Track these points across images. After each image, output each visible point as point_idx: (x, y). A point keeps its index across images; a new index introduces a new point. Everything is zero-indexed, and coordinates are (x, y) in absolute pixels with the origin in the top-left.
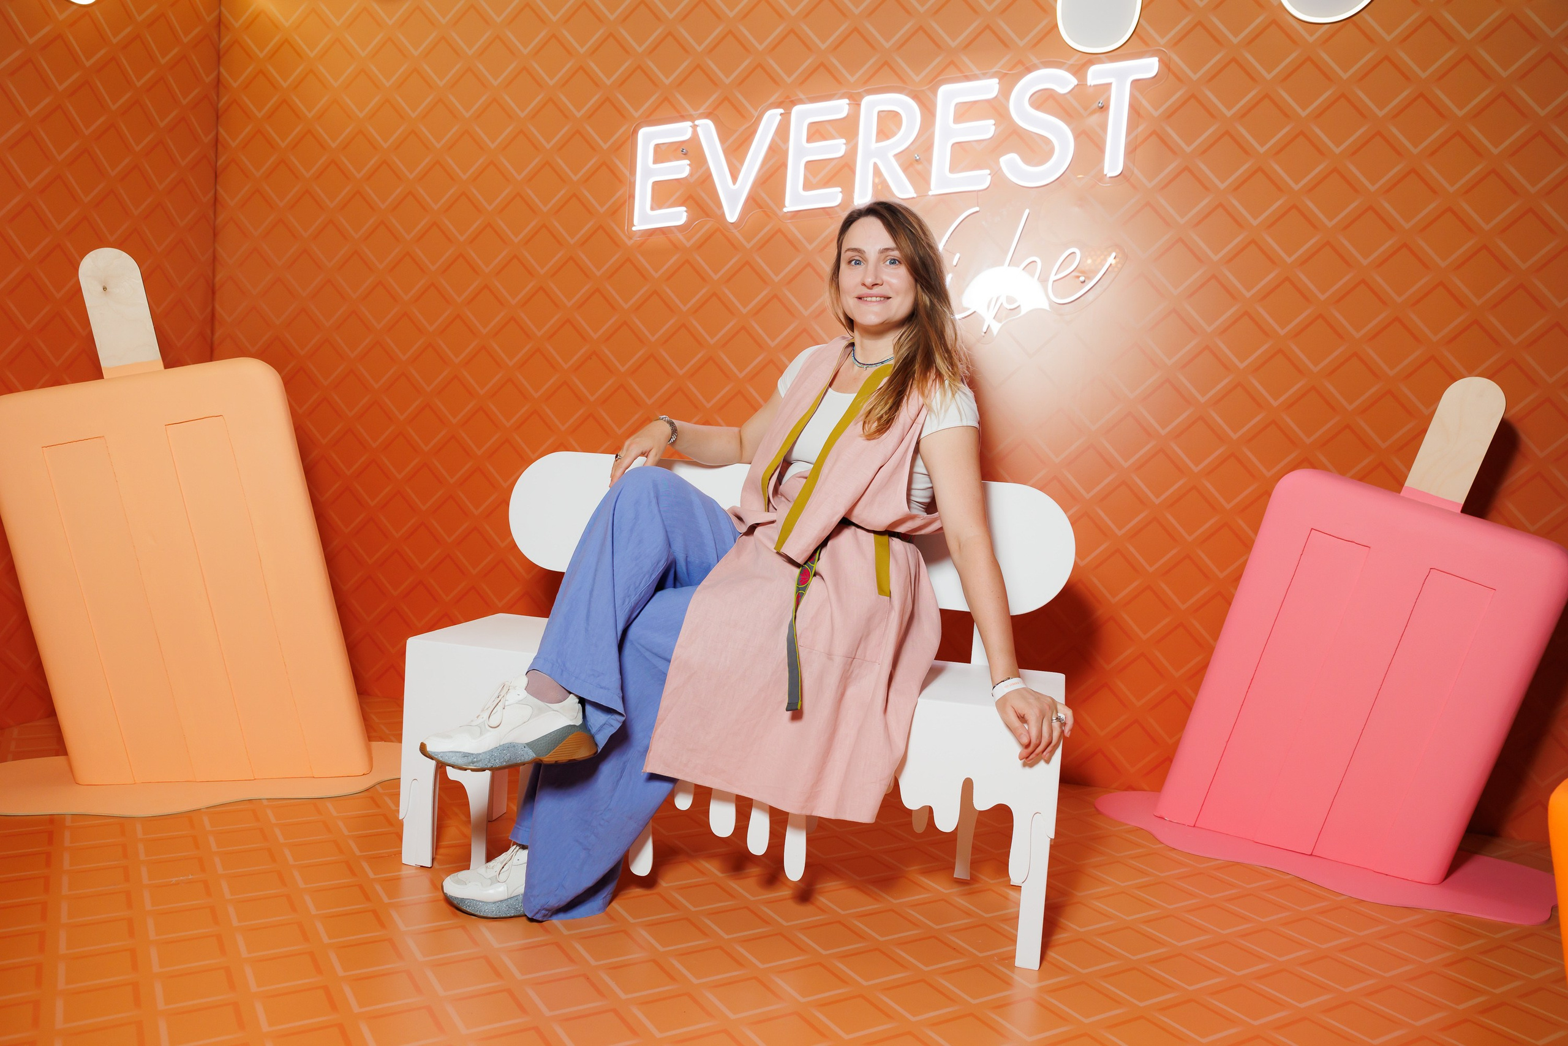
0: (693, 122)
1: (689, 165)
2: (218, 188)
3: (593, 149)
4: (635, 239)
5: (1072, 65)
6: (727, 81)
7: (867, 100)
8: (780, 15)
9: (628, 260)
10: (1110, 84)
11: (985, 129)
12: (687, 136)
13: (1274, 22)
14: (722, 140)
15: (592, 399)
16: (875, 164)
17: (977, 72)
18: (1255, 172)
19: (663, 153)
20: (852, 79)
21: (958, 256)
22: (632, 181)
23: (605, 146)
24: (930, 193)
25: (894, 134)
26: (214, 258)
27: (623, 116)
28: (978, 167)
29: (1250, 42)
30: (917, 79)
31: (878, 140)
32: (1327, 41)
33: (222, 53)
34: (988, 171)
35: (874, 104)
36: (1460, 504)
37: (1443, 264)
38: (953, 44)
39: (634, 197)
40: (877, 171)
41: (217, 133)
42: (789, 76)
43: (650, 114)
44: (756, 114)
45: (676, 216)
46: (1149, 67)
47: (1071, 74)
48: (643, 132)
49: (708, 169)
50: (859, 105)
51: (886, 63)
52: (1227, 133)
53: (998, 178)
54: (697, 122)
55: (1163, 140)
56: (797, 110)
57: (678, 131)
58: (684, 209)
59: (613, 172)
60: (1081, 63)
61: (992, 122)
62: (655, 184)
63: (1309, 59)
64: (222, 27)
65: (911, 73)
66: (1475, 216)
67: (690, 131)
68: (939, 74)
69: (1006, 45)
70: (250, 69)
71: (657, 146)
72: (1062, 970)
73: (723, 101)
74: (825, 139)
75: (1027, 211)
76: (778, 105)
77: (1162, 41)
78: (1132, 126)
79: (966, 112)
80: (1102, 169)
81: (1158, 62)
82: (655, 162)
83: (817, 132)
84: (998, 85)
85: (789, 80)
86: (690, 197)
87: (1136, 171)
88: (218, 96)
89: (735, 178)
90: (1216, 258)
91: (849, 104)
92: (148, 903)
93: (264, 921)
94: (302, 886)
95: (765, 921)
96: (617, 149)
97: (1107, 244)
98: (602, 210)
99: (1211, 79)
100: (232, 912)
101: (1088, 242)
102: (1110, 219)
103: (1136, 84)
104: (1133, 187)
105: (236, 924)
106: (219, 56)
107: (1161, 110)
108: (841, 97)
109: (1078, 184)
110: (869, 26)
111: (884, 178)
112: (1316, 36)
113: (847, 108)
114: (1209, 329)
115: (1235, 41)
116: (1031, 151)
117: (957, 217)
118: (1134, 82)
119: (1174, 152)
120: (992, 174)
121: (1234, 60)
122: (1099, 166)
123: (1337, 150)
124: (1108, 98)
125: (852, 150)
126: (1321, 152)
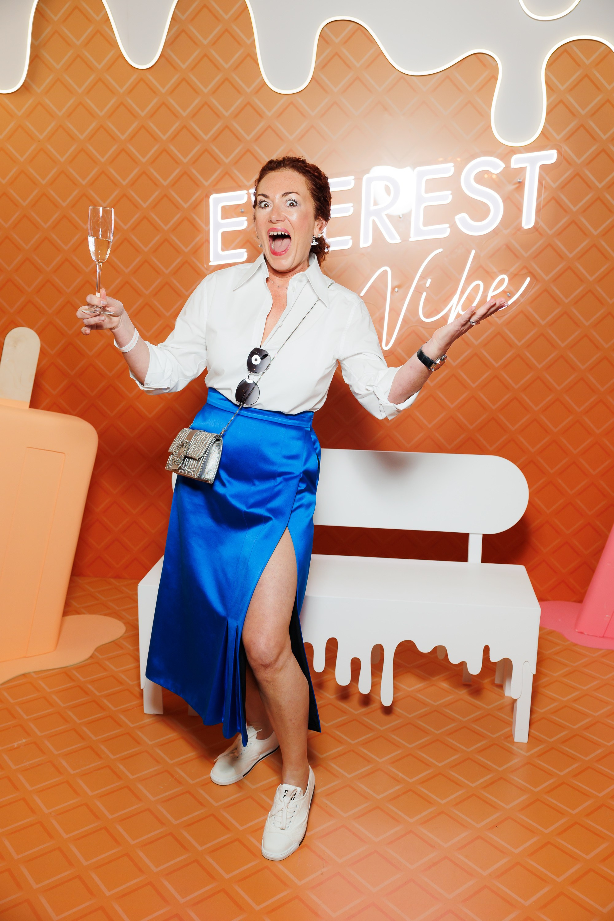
0: (248, 191)
1: (246, 220)
3: (177, 207)
5: (500, 153)
7: (367, 177)
10: (526, 167)
11: (446, 197)
12: (244, 200)
16: (373, 220)
19: (228, 212)
21: (430, 280)
22: (207, 229)
23: (186, 206)
24: (411, 240)
27: (197, 185)
28: (440, 222)
31: (374, 205)
34: (448, 225)
35: (371, 180)
39: (208, 241)
40: (376, 227)
43: (217, 185)
45: (239, 255)
46: (551, 156)
47: (500, 159)
48: (213, 198)
50: (361, 179)
52: (599, 198)
53: (455, 232)
55: (559, 204)
57: (238, 197)
58: (244, 250)
59: (193, 224)
60: (508, 153)
61: (450, 192)
62: (223, 234)
67: (246, 195)
69: (457, 139)
74: (339, 203)
75: (473, 252)
77: (558, 138)
78: (540, 194)
79: (433, 185)
80: (521, 223)
81: (557, 153)
82: (223, 218)
84: (453, 168)
86: (248, 241)
87: (543, 225)
90: (591, 279)
91: (353, 179)
92: (11, 764)
93: (87, 767)
94: (94, 738)
95: (370, 728)
96: (195, 208)
97: (525, 271)
98: (186, 250)
99: (589, 163)
100: (64, 763)
101: (512, 270)
102: (526, 255)
103: (543, 168)
104: (541, 234)
105: (72, 772)
107: (558, 183)
108: (347, 175)
109: (505, 232)
110: (365, 125)
111: (380, 230)
113: (353, 182)
114: (587, 324)
115: (604, 138)
116: (475, 211)
117: (428, 255)
118: (541, 166)
119: (566, 211)
120: (451, 227)
121: (603, 150)
122: (519, 221)
124: (524, 175)
125: (358, 211)
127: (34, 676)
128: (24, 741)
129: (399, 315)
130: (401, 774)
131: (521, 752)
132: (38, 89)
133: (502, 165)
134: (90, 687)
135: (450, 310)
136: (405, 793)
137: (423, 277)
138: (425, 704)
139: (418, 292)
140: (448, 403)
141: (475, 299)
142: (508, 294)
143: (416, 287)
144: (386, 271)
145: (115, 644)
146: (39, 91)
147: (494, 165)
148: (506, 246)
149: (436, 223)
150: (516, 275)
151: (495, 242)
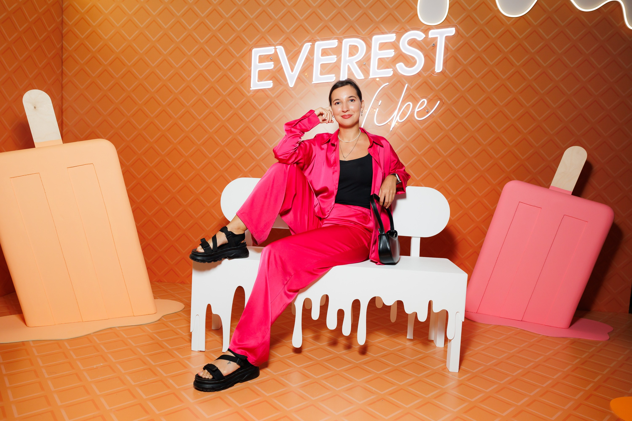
0: (275, 47)
1: (273, 64)
2: (63, 67)
3: (233, 56)
4: (251, 93)
5: (422, 30)
6: (288, 31)
7: (345, 41)
8: (309, 6)
9: (248, 101)
10: (438, 37)
11: (390, 53)
12: (273, 52)
13: (495, 16)
14: (287, 55)
15: (234, 157)
16: (348, 66)
17: (386, 31)
18: (489, 72)
19: (262, 59)
20: (338, 32)
21: (380, 101)
22: (249, 69)
23: (238, 56)
24: (370, 77)
25: (355, 55)
26: (62, 97)
27: (245, 44)
28: (387, 68)
29: (487, 24)
30: (364, 33)
31: (349, 56)
32: (514, 24)
33: (64, 10)
34: (392, 69)
35: (348, 42)
36: (571, 192)
37: (554, 106)
38: (377, 20)
39: (250, 76)
40: (349, 69)
41: (62, 44)
42: (313, 30)
43: (257, 43)
44: (300, 45)
45: (268, 84)
46: (451, 31)
47: (422, 32)
48: (254, 50)
49: (281, 65)
50: (341, 42)
52: (479, 57)
53: (396, 73)
54: (277, 47)
55: (456, 59)
56: (317, 43)
57: (269, 50)
58: (271, 81)
59: (241, 66)
60: (427, 29)
61: (393, 50)
62: (260, 71)
63: (508, 30)
65: (362, 31)
66: (565, 89)
67: (274, 50)
68: (372, 31)
69: (397, 21)
70: (77, 17)
71: (260, 55)
72: (467, 372)
73: (287, 39)
74: (327, 55)
75: (407, 85)
76: (309, 41)
77: (456, 22)
78: (445, 53)
79: (383, 46)
80: (434, 69)
81: (455, 30)
82: (259, 62)
83: (325, 52)
84: (395, 36)
85: (313, 32)
86: (274, 77)
87: (447, 71)
88: (62, 28)
89: (292, 70)
90: (475, 103)
91: (337, 42)
92: (88, 378)
93: (145, 381)
94: (153, 364)
95: (350, 362)
96: (243, 57)
97: (436, 97)
98: (237, 81)
99: (473, 37)
100: (128, 378)
101: (429, 97)
102: (437, 89)
103: (447, 37)
104: (446, 76)
105: (133, 384)
106: (62, 11)
107: (455, 48)
108: (334, 39)
109: (425, 75)
110: (345, 12)
111: (352, 72)
112: (510, 22)
113: (337, 43)
114: (473, 130)
115: (482, 23)
116: (408, 62)
117: (380, 87)
118: (446, 37)
119: (460, 64)
120: (394, 70)
121: (481, 30)
122: (433, 68)
123: (518, 64)
124: (437, 42)
125: (339, 60)
126: (513, 65)
127: (118, 329)
128: (102, 364)
130: (374, 389)
131: (455, 377)
133: (424, 36)
135: (392, 119)
137: (377, 100)
138: (384, 350)
139: (373, 108)
141: (407, 114)
142: (427, 111)
143: (372, 105)
147: (419, 35)
148: (425, 82)
149: (385, 68)
150: (432, 100)
151: (419, 81)
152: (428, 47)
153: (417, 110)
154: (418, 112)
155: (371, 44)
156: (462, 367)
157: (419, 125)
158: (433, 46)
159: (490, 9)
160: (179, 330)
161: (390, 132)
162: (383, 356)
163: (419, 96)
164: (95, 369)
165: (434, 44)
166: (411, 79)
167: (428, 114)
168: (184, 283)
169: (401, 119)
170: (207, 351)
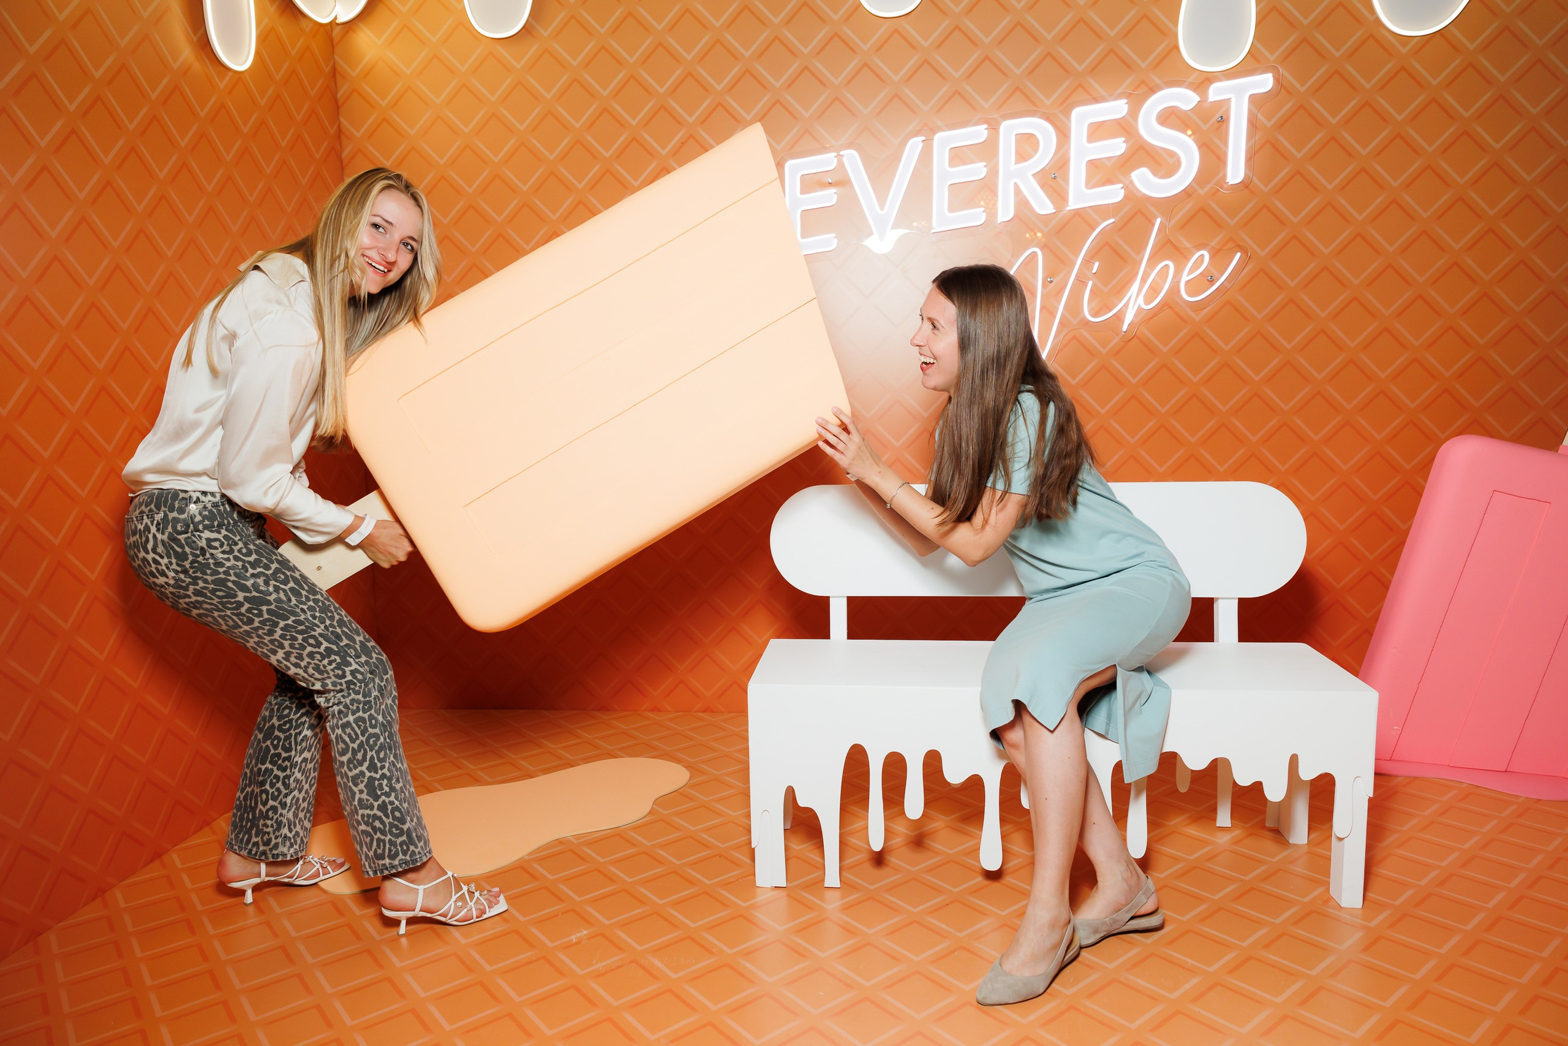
0: (838, 153)
1: (836, 193)
5: (1191, 83)
6: (866, 112)
7: (1005, 125)
8: (913, 46)
10: (1230, 99)
11: (1117, 147)
12: (833, 165)
13: (1371, 36)
14: (868, 170)
16: (1015, 183)
17: (1104, 93)
18: (1359, 173)
19: (808, 184)
20: (987, 106)
21: (1097, 264)
24: (1069, 208)
25: (1031, 157)
29: (1351, 55)
30: (1048, 102)
31: (1017, 162)
32: (1419, 51)
33: (340, 103)
34: (1122, 185)
35: (1011, 128)
37: (1523, 245)
38: (1080, 68)
40: (1018, 191)
42: (926, 105)
43: (793, 146)
44: (896, 143)
45: (826, 242)
46: (1264, 82)
47: (1191, 90)
48: (789, 165)
50: (997, 130)
51: (1018, 89)
52: (1333, 138)
53: (1132, 195)
54: (842, 153)
55: (1276, 148)
56: (939, 136)
57: (823, 162)
58: (833, 234)
60: (1203, 81)
61: (1123, 139)
62: (804, 213)
63: (1403, 68)
64: (338, 76)
65: (1043, 98)
66: (1549, 201)
67: (836, 159)
68: (1069, 96)
69: (1129, 67)
70: (372, 118)
71: (803, 177)
72: (1381, 906)
73: (863, 130)
74: (965, 163)
75: (1159, 220)
76: (917, 134)
77: (1272, 58)
78: (1250, 136)
79: (1098, 131)
80: (1224, 176)
81: (1272, 78)
82: (803, 192)
83: (958, 156)
84: (1127, 105)
85: (926, 109)
86: (838, 223)
87: (1255, 179)
89: (882, 207)
90: (1326, 251)
91: (986, 128)
92: (574, 967)
93: (694, 968)
94: (692, 925)
97: (1231, 245)
99: (1317, 90)
100: (657, 962)
101: (1213, 244)
102: (1232, 223)
103: (1253, 98)
104: (1252, 192)
105: (674, 976)
106: (336, 107)
107: (1272, 122)
108: (977, 123)
109: (1202, 192)
110: (1000, 54)
111: (1024, 196)
112: (1409, 47)
113: (986, 133)
114: (1323, 315)
115: (1337, 54)
116: (1159, 164)
117: (1094, 229)
118: (1251, 96)
119: (1286, 158)
120: (1125, 188)
121: (1337, 72)
122: (1221, 174)
123: (1430, 150)
124: (1228, 111)
125: (993, 172)
126: (1416, 152)
128: (585, 932)
129: (1054, 317)
130: (1190, 961)
131: (1358, 921)
132: (545, 32)
133: (1196, 98)
134: (662, 853)
135: (1126, 305)
136: (1211, 988)
137: (1088, 262)
138: (1178, 860)
139: (1081, 282)
140: (1128, 437)
141: (1162, 288)
142: (1210, 277)
143: (1076, 275)
144: (1034, 254)
145: (680, 794)
146: (545, 34)
147: (1184, 98)
148: (1203, 210)
149: (1104, 184)
150: (1219, 250)
151: (1187, 207)
152: (1205, 123)
153: (1185, 278)
154: (1186, 282)
155: (1069, 129)
156: (1370, 895)
157: (1192, 314)
158: (1219, 121)
159: (1358, 20)
160: (704, 836)
161: (1123, 334)
162: (1181, 875)
163: (1188, 245)
164: (576, 943)
165: (1222, 117)
166: (1167, 205)
167: (1213, 285)
168: (659, 711)
169: (1147, 302)
170: (790, 885)
